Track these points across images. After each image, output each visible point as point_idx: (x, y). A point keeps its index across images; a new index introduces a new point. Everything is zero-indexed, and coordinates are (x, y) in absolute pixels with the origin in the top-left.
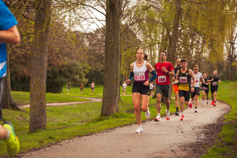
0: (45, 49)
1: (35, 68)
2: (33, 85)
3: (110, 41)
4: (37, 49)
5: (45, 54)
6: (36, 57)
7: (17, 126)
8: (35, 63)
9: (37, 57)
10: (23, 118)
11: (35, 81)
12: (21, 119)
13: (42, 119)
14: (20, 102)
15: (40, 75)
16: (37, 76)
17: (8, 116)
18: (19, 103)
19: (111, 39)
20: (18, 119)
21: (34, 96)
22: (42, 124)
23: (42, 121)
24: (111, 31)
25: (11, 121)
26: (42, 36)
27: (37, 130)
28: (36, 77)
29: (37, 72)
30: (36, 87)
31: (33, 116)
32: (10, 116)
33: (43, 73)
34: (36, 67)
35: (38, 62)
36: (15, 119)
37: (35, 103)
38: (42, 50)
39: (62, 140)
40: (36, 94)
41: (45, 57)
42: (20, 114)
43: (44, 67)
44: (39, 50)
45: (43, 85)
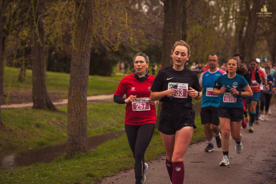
0: (87, 53)
1: (74, 77)
2: (72, 98)
3: (169, 34)
4: (77, 54)
5: (86, 60)
6: (75, 63)
7: (53, 134)
8: (74, 70)
9: (77, 63)
10: (61, 123)
11: (74, 93)
12: (59, 125)
13: (82, 139)
14: (59, 94)
15: (80, 86)
16: (77, 87)
17: (43, 120)
18: (58, 96)
19: (170, 32)
20: (54, 124)
21: (72, 111)
22: (82, 145)
23: (82, 141)
24: (170, 22)
25: (47, 127)
26: (83, 37)
27: (76, 152)
28: (75, 88)
29: (77, 82)
30: (74, 100)
31: (71, 135)
32: (45, 120)
33: (84, 83)
34: (75, 75)
35: (78, 69)
36: (51, 123)
37: (73, 120)
38: (83, 55)
39: (103, 178)
40: (75, 109)
41: (87, 64)
42: (57, 117)
43: (85, 76)
44: (79, 54)
45: (84, 98)
